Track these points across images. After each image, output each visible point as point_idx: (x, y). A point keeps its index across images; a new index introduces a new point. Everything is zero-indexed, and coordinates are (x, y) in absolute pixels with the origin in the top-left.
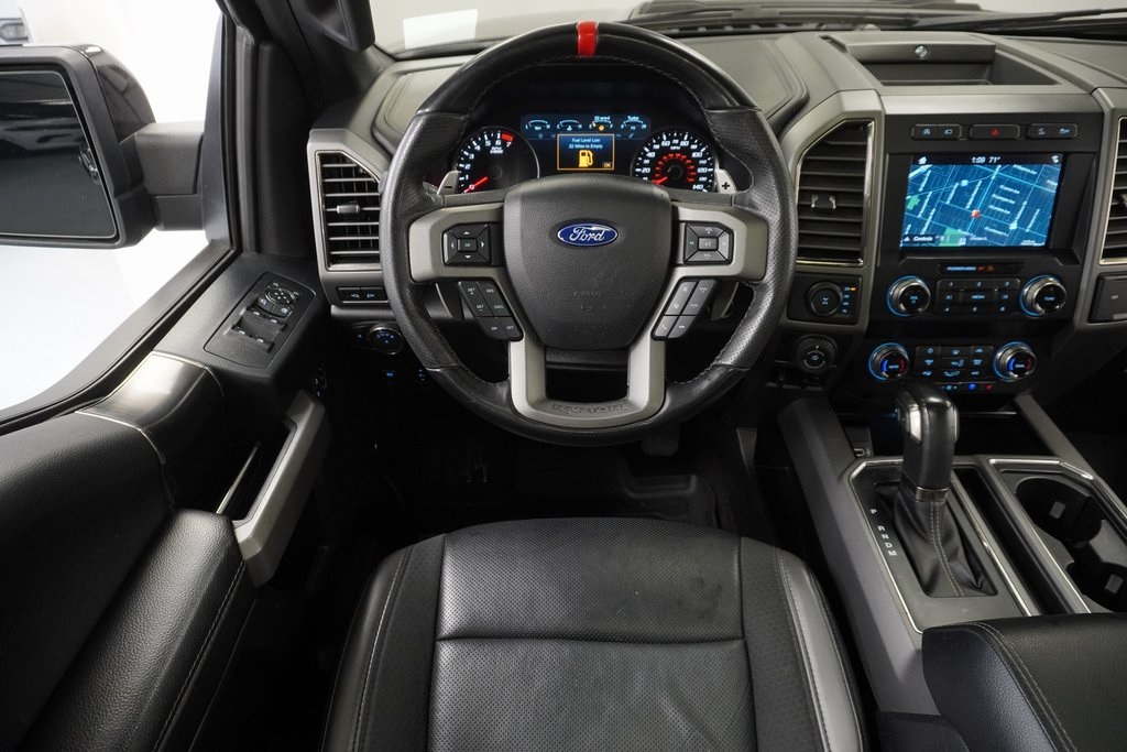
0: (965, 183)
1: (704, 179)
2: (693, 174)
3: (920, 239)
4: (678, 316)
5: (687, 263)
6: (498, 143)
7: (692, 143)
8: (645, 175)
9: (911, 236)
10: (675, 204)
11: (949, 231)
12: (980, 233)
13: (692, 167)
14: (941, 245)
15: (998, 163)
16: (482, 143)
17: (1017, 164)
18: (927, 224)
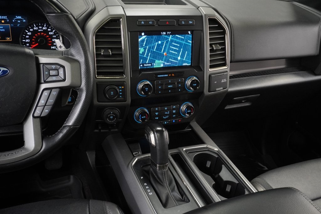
0: (160, 42)
2: (50, 42)
3: (146, 65)
4: (44, 106)
5: (46, 82)
7: (48, 28)
8: (28, 43)
9: (143, 64)
10: (37, 56)
11: (157, 61)
12: (168, 61)
13: (49, 39)
14: (154, 67)
15: (170, 34)
17: (177, 35)
18: (148, 59)
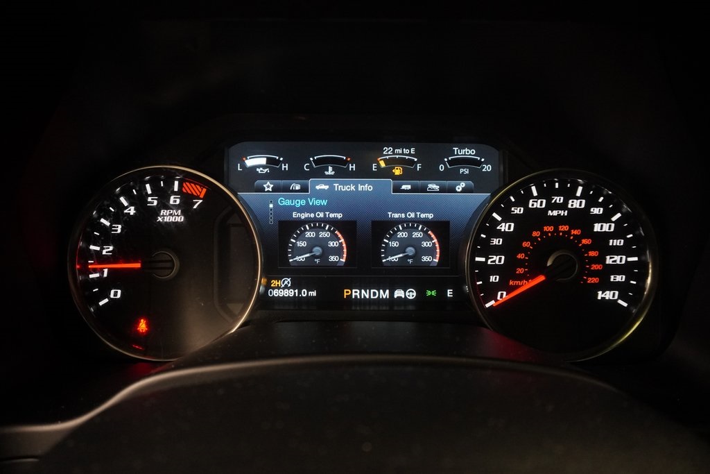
1: (620, 278)
2: (595, 267)
6: (174, 200)
7: (592, 202)
8: (495, 269)
13: (592, 254)
16: (140, 201)
